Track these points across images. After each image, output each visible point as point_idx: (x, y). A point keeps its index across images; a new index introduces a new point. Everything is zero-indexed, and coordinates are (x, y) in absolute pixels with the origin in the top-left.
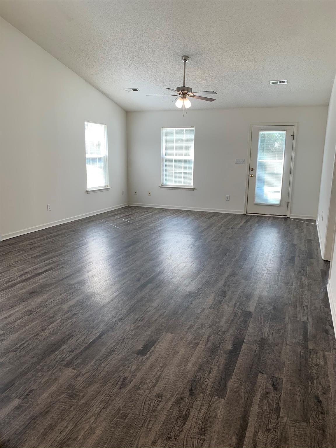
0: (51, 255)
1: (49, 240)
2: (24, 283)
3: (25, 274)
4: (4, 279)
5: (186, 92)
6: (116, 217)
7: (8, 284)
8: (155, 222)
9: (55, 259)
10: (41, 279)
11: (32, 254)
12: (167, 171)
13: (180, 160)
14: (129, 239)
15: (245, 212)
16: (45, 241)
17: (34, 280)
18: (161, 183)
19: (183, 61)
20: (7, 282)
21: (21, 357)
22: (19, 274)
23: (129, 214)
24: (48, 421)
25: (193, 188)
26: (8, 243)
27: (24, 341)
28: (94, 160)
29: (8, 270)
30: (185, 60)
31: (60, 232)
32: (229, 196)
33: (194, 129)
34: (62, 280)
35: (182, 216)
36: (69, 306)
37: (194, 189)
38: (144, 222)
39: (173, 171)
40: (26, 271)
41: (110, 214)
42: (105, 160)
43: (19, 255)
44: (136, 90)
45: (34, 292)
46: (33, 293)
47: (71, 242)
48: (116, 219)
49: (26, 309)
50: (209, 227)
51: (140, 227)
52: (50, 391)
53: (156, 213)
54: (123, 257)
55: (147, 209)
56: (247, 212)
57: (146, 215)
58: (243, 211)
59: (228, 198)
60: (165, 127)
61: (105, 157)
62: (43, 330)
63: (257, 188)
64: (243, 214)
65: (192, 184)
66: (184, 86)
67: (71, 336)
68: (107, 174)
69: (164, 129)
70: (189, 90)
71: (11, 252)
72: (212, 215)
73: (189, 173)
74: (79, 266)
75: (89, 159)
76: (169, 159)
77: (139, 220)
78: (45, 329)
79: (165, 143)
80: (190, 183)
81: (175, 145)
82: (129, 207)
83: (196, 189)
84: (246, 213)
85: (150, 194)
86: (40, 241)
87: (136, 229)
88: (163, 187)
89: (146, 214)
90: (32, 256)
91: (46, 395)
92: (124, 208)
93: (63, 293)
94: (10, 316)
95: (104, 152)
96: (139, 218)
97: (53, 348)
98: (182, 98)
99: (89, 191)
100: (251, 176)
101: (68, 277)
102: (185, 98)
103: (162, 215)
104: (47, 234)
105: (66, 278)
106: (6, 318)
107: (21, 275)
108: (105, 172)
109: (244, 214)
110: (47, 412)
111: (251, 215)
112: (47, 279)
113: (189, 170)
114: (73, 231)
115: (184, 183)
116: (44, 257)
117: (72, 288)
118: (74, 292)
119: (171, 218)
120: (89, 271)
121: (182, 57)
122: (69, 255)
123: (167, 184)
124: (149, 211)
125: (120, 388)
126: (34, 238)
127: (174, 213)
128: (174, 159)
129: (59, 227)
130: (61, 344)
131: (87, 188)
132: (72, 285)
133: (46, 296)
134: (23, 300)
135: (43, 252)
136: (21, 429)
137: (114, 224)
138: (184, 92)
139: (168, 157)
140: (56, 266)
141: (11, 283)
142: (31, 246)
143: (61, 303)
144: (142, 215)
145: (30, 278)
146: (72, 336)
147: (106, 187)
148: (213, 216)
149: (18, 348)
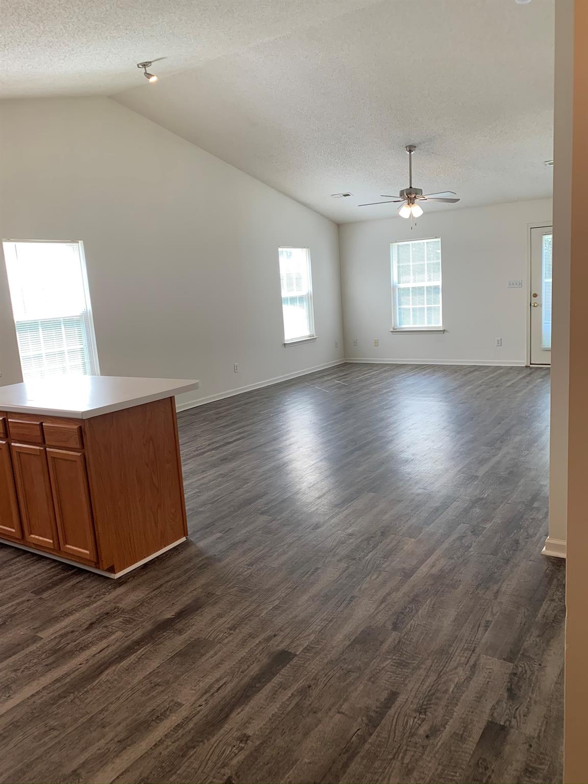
0: (243, 424)
1: (239, 408)
2: (214, 451)
3: (213, 443)
4: (191, 448)
5: (413, 196)
6: (326, 378)
7: (197, 452)
8: (380, 383)
9: (246, 429)
10: (232, 448)
11: (219, 424)
12: (402, 307)
13: (421, 288)
14: (340, 404)
15: (527, 362)
16: (235, 410)
17: (225, 448)
18: (393, 326)
19: (408, 153)
20: (195, 451)
21: (218, 507)
22: (207, 443)
23: (345, 373)
24: (246, 546)
25: (442, 329)
26: (189, 412)
27: (219, 497)
28: (293, 300)
29: (194, 440)
30: (410, 151)
31: (252, 399)
32: (501, 339)
33: (439, 240)
34: (255, 448)
35: (424, 373)
36: (263, 470)
37: (444, 331)
38: (364, 384)
39: (426, 306)
40: (214, 441)
41: (316, 376)
42: (308, 298)
43: (204, 425)
44: (348, 195)
45: (226, 459)
46: (224, 460)
47: (265, 410)
48: (326, 381)
49: (219, 473)
50: (460, 386)
51: (357, 390)
52: (247, 529)
53: (385, 371)
54: (329, 425)
55: (371, 366)
56: (532, 363)
57: (369, 374)
58: (525, 361)
59: (500, 342)
60: (396, 242)
61: (308, 294)
62: (237, 489)
63: (545, 323)
64: (524, 366)
65: (441, 324)
66: (411, 187)
67: (265, 494)
68: (312, 318)
69: (394, 244)
70: (418, 192)
71: (194, 422)
72: (472, 369)
73: (435, 307)
74: (275, 434)
75: (287, 299)
76: (404, 289)
77: (357, 381)
78: (240, 488)
79: (397, 265)
80: (437, 322)
81: (411, 266)
82: (345, 364)
83: (447, 331)
84: (529, 363)
85: (376, 343)
86: (227, 410)
87: (352, 392)
88: (395, 331)
89: (370, 372)
90: (219, 426)
91: (244, 531)
92: (338, 366)
93: (257, 460)
94: (203, 478)
95: (306, 287)
96: (358, 378)
97: (249, 502)
98: (409, 204)
99: (287, 344)
100: (534, 306)
101: (262, 445)
102: (413, 204)
103: (394, 373)
104: (235, 403)
105: (259, 446)
106: (199, 480)
107: (209, 445)
108: (309, 315)
109: (527, 367)
110: (245, 541)
111: (538, 367)
112: (239, 447)
113: (435, 303)
114: (268, 398)
115: (429, 322)
116: (234, 426)
117: (267, 456)
118: (270, 458)
119: (406, 376)
120: (286, 440)
121: (406, 147)
122: (263, 423)
123: (403, 326)
124: (375, 369)
125: (313, 529)
126: (220, 407)
127: (412, 369)
128: (411, 288)
129: (249, 393)
130: (256, 499)
131: (284, 340)
132: (267, 452)
133: (239, 462)
134: (214, 466)
135: (231, 421)
136: (224, 549)
137: (322, 387)
138: (410, 195)
139: (402, 286)
140: (249, 435)
141: (199, 451)
142: (218, 416)
143: (255, 468)
144: (363, 375)
145: (220, 446)
146: (268, 493)
147: (311, 337)
148: (475, 370)
149: (215, 502)
